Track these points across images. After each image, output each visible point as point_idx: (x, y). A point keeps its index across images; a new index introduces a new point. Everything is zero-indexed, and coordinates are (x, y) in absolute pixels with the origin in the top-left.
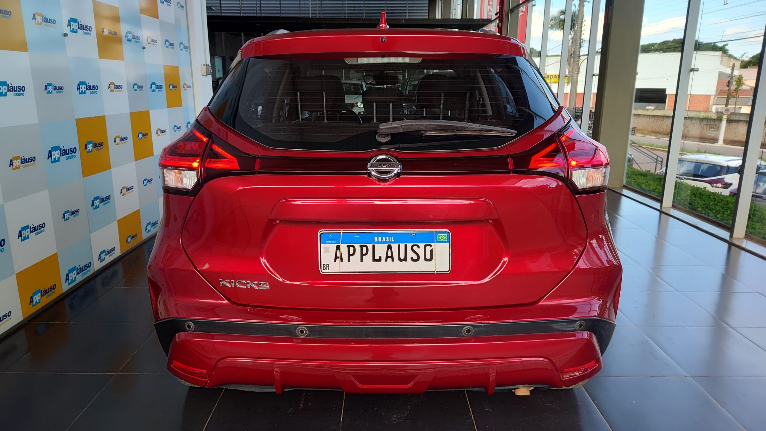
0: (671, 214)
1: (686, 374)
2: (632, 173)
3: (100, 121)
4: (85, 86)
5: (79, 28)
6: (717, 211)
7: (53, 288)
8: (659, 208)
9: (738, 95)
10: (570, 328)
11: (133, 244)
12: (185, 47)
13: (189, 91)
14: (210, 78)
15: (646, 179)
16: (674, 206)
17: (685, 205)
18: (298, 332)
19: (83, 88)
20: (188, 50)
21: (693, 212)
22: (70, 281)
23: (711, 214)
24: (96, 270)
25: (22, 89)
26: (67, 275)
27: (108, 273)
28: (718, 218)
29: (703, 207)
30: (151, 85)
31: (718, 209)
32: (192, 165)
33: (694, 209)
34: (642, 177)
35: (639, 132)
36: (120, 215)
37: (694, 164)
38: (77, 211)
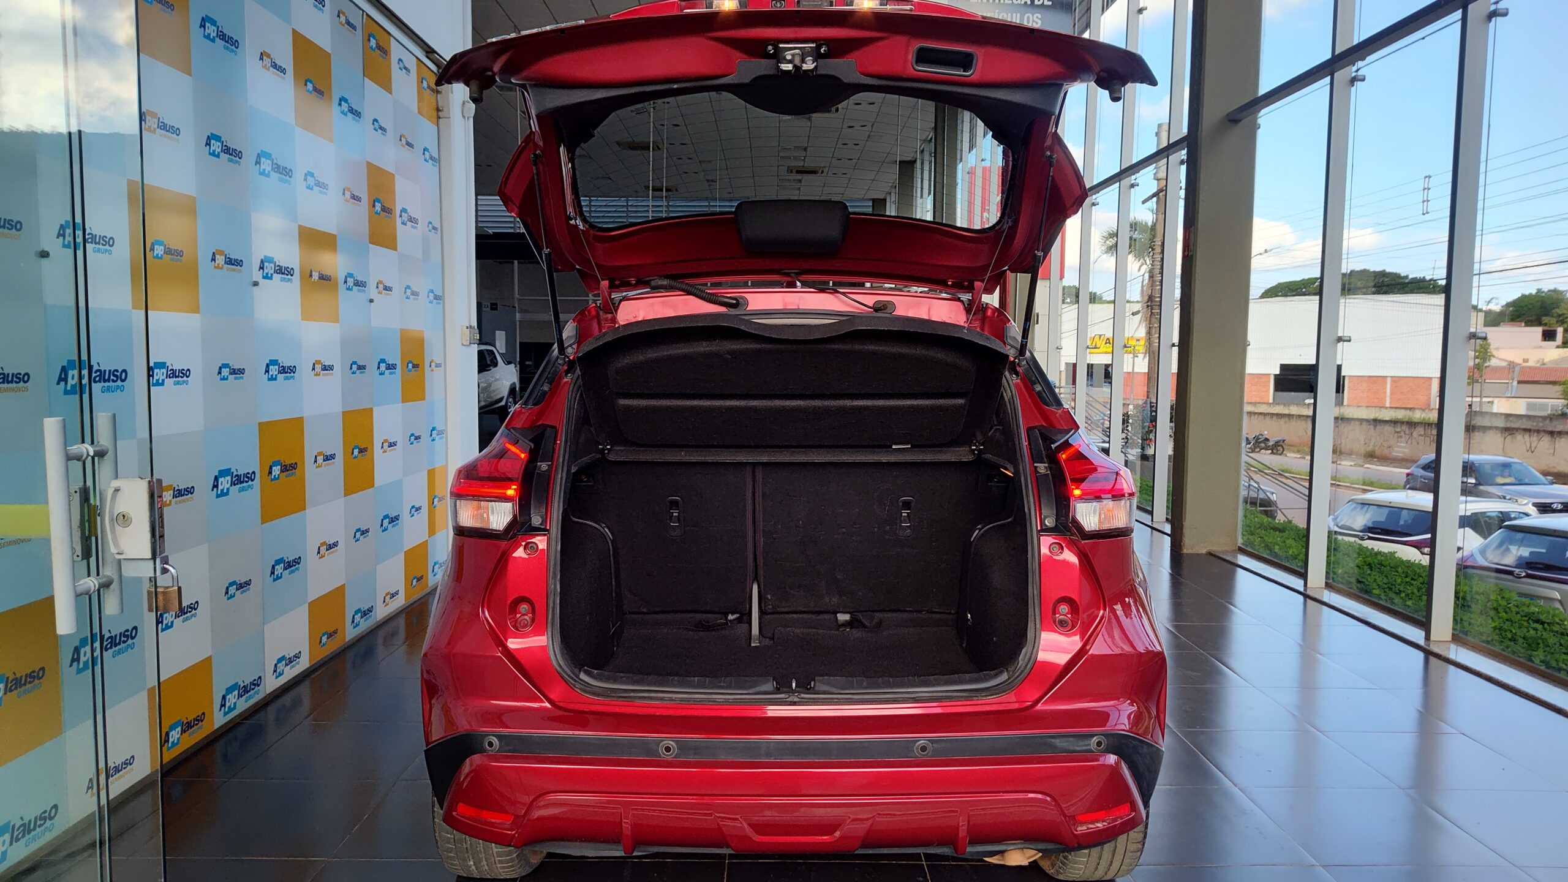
0: (1325, 599)
1: (1314, 862)
2: (1257, 526)
3: (296, 425)
4: (277, 367)
5: (276, 272)
6: (1407, 595)
7: (199, 719)
8: (1302, 589)
9: (1483, 378)
10: (1081, 746)
11: (331, 647)
12: (436, 298)
13: (438, 373)
14: (475, 349)
15: (1281, 538)
16: (1328, 586)
17: (1351, 583)
18: (661, 750)
19: (274, 370)
20: (441, 302)
21: (1366, 596)
22: (227, 710)
23: (1397, 600)
24: (268, 692)
25: (185, 373)
26: (224, 697)
27: (287, 699)
28: (1409, 606)
29: (1384, 589)
30: (379, 363)
31: (1409, 592)
32: (505, 493)
33: (1367, 592)
34: (1278, 532)
35: (1292, 448)
36: (315, 592)
37: (1386, 511)
38: (248, 583)
